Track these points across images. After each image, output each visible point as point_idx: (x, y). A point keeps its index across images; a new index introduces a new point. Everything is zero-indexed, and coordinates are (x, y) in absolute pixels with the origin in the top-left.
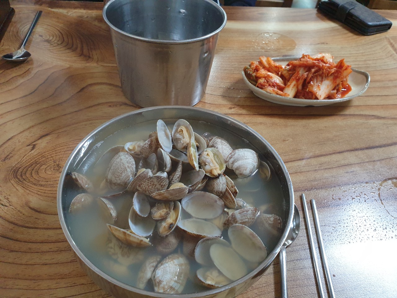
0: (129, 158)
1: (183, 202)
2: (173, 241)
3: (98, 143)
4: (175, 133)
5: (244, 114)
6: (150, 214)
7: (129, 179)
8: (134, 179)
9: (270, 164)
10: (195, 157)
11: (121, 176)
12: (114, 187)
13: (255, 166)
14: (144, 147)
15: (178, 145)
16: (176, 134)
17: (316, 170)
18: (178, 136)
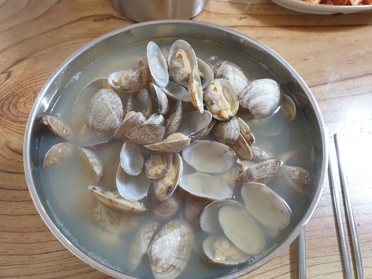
0: (113, 97)
1: (185, 154)
2: (173, 204)
3: (75, 74)
4: (172, 59)
5: (257, 27)
6: (144, 169)
7: (115, 124)
8: (121, 126)
9: (296, 99)
10: (198, 92)
11: (105, 121)
12: (97, 133)
13: (276, 102)
14: (131, 82)
15: (176, 77)
16: (173, 61)
17: (342, 97)
18: (176, 63)
